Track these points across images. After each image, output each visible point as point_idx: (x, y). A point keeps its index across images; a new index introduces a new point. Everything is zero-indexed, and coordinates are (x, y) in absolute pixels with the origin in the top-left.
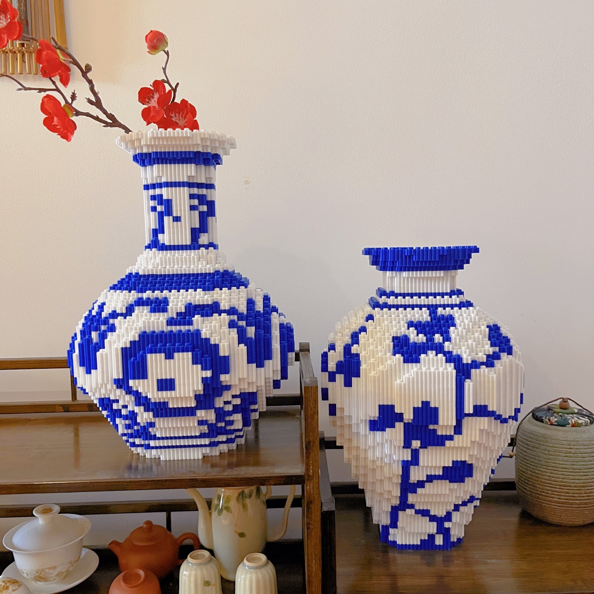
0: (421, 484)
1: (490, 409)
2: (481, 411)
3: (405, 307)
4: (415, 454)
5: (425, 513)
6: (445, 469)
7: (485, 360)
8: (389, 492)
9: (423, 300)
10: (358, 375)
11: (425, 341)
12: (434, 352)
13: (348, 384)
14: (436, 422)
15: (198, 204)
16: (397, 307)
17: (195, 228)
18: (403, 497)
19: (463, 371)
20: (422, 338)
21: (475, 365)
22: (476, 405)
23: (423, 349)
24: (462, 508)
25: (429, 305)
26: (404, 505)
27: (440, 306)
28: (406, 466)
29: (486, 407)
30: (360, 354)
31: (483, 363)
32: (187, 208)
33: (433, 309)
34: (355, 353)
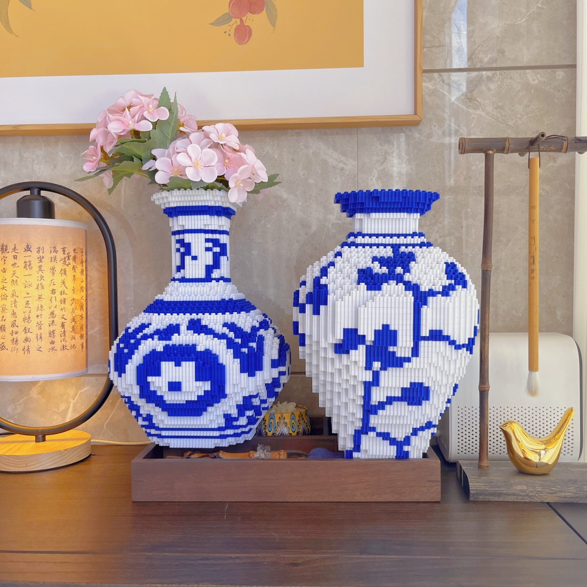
0: (381, 406)
1: (445, 334)
2: (436, 335)
3: (371, 245)
4: (376, 375)
5: (385, 436)
6: (404, 390)
7: (441, 290)
8: (353, 414)
9: (388, 240)
10: (326, 303)
11: (387, 272)
12: (395, 282)
13: (316, 312)
14: (395, 344)
15: (212, 246)
16: (364, 245)
17: (209, 265)
18: (365, 420)
19: (421, 298)
20: (385, 270)
21: (432, 293)
22: (432, 330)
23: (385, 278)
24: (420, 433)
25: (393, 244)
26: (366, 428)
27: (403, 245)
28: (368, 386)
29: (441, 331)
30: (328, 285)
31: (439, 293)
32: (204, 249)
33: (395, 247)
34: (323, 283)
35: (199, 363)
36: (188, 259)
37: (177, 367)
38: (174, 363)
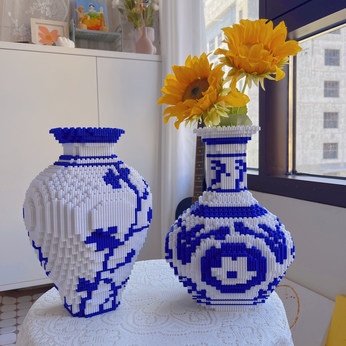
35: (250, 258)
36: (223, 175)
37: (234, 261)
38: (231, 258)
